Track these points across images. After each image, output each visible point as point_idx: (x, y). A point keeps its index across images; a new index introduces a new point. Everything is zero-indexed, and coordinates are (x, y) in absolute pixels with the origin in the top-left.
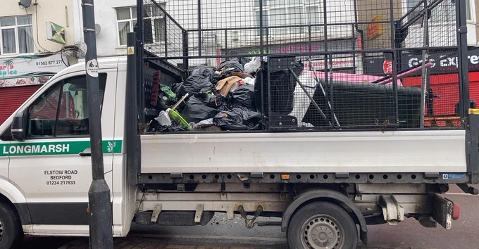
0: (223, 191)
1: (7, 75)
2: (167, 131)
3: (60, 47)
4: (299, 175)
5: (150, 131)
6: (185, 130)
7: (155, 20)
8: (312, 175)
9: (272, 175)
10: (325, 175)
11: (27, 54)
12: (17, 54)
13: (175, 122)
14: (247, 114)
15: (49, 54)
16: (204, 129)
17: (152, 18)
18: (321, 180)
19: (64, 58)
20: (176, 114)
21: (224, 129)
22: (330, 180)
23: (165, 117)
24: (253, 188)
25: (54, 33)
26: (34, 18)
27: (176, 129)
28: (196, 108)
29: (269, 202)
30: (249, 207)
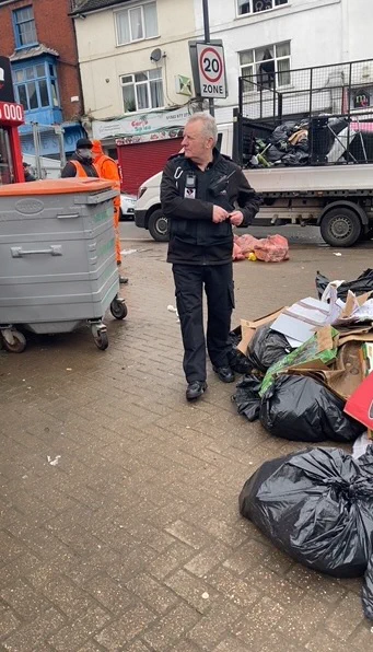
0: (290, 206)
1: (143, 131)
2: (255, 167)
3: (187, 99)
4: (328, 192)
5: (246, 168)
6: (266, 167)
7: (278, 62)
8: (336, 192)
9: (313, 192)
10: (343, 192)
11: (159, 109)
12: (150, 109)
13: (261, 162)
14: (302, 155)
15: (177, 108)
16: (276, 166)
17: (276, 59)
18: (341, 195)
19: (191, 111)
20: (261, 157)
21: (287, 165)
22: (345, 195)
23: (255, 159)
24: (308, 204)
25: (182, 85)
26: (163, 71)
27: (261, 165)
28: (273, 153)
29: (317, 213)
30: (305, 216)
